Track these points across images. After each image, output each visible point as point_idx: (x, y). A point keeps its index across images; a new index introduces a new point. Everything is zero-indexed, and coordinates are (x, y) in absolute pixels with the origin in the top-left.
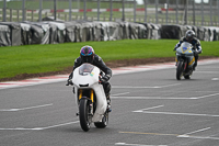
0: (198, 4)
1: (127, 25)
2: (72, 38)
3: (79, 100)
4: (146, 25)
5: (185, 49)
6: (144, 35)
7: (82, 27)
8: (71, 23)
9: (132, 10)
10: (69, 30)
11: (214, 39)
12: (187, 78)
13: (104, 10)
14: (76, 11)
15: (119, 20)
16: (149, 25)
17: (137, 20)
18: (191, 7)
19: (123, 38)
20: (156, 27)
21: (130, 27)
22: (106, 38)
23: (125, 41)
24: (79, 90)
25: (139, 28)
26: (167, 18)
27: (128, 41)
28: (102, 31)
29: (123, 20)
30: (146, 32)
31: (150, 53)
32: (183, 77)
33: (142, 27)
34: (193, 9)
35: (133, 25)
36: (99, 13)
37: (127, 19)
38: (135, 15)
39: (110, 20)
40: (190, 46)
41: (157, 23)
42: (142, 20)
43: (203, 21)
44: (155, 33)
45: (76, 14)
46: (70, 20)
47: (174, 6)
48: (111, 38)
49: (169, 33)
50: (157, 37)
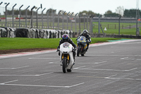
0: (39, 15)
3: (62, 59)
4: (6, 29)
6: (5, 34)
11: (50, 37)
16: (8, 28)
18: (35, 17)
20: (13, 30)
24: (62, 54)
25: (1, 30)
26: (20, 24)
30: (7, 32)
31: (9, 46)
33: (4, 29)
34: (37, 18)
41: (13, 27)
42: (4, 25)
43: (43, 26)
44: (12, 33)
47: (24, 16)
49: (22, 33)
50: (14, 36)
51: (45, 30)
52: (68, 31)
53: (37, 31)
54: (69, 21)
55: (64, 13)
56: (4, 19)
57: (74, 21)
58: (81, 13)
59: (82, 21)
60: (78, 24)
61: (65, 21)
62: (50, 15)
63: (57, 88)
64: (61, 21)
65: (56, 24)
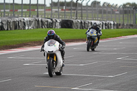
1: (40, 19)
2: (6, 28)
3: (47, 60)
4: (52, 20)
5: (92, 33)
6: (50, 25)
7: (12, 21)
8: (5, 19)
9: (43, 10)
10: (4, 23)
12: (93, 50)
13: (26, 10)
14: (8, 10)
15: (35, 16)
16: (54, 19)
17: (46, 16)
19: (37, 28)
20: (58, 21)
21: (42, 21)
22: (27, 28)
23: (39, 29)
24: (47, 54)
25: (47, 21)
26: (65, 15)
27: (41, 29)
28: (24, 23)
29: (38, 16)
30: (52, 23)
32: (90, 50)
33: (49, 20)
34: (81, 10)
35: (43, 20)
36: (22, 12)
37: (40, 16)
38: (45, 14)
39: (29, 17)
40: (95, 32)
41: (59, 18)
42: (49, 17)
43: (87, 17)
44: (58, 24)
45: (8, 13)
46: (4, 16)
47: (69, 8)
48: (30, 27)
49: (67, 24)
50: (59, 27)
51: (90, 21)
52: (112, 23)
53: (81, 22)
54: (113, 13)
55: (109, 5)
56: (49, 10)
57: (118, 12)
58: (124, 5)
59: (126, 12)
60: (122, 15)
61: (109, 13)
62: (94, 6)
63: (101, 78)
64: (105, 12)
65: (100, 16)
